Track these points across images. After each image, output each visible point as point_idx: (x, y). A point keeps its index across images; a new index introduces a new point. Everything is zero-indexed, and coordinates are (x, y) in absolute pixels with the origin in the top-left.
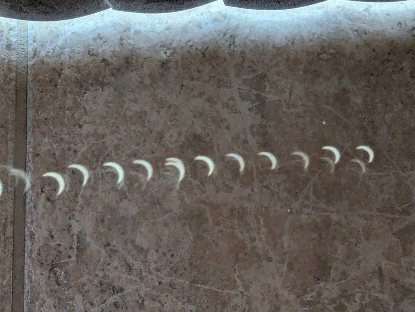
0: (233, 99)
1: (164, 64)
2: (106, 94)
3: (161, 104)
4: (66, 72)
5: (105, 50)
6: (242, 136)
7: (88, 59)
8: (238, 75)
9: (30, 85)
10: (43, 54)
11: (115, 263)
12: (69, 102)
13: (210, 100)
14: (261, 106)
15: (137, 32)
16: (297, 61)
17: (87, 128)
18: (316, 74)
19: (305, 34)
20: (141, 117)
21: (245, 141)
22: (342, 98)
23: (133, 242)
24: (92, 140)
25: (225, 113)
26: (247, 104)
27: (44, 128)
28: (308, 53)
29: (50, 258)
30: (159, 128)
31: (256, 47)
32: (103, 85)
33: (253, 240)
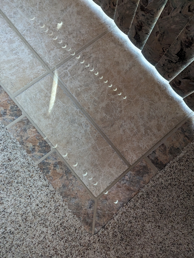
0: (128, 64)
1: (125, 50)
3: (119, 54)
4: (113, 37)
5: (120, 41)
6: (124, 69)
7: (117, 39)
8: (132, 62)
9: (107, 34)
10: (113, 32)
11: (91, 64)
12: (109, 41)
13: (125, 60)
14: (130, 68)
15: (127, 43)
16: (141, 69)
17: (107, 46)
18: (141, 73)
19: (145, 67)
20: (115, 53)
21: (124, 70)
22: (141, 79)
23: (96, 64)
24: (106, 48)
25: (125, 64)
26: (129, 66)
27: (102, 40)
28: (143, 69)
29: (85, 54)
30: (116, 56)
31: (138, 62)
32: (115, 44)
33: (111, 81)
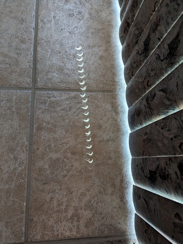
0: (109, 135)
1: (117, 120)
2: (110, 108)
3: (108, 120)
4: (115, 100)
5: (119, 108)
6: (102, 137)
7: (117, 104)
8: (115, 136)
9: (112, 93)
10: (118, 96)
11: (75, 110)
12: (108, 101)
13: (109, 130)
14: (108, 141)
15: (123, 115)
16: (118, 149)
17: (103, 104)
18: (115, 153)
19: (124, 150)
20: (105, 115)
21: (100, 137)
22: (110, 158)
23: (80, 113)
24: (101, 105)
25: (106, 133)
26: (108, 138)
27: (103, 96)
28: (120, 151)
29: (77, 97)
30: (103, 119)
31: (121, 140)
32: (112, 108)
33: (80, 138)
